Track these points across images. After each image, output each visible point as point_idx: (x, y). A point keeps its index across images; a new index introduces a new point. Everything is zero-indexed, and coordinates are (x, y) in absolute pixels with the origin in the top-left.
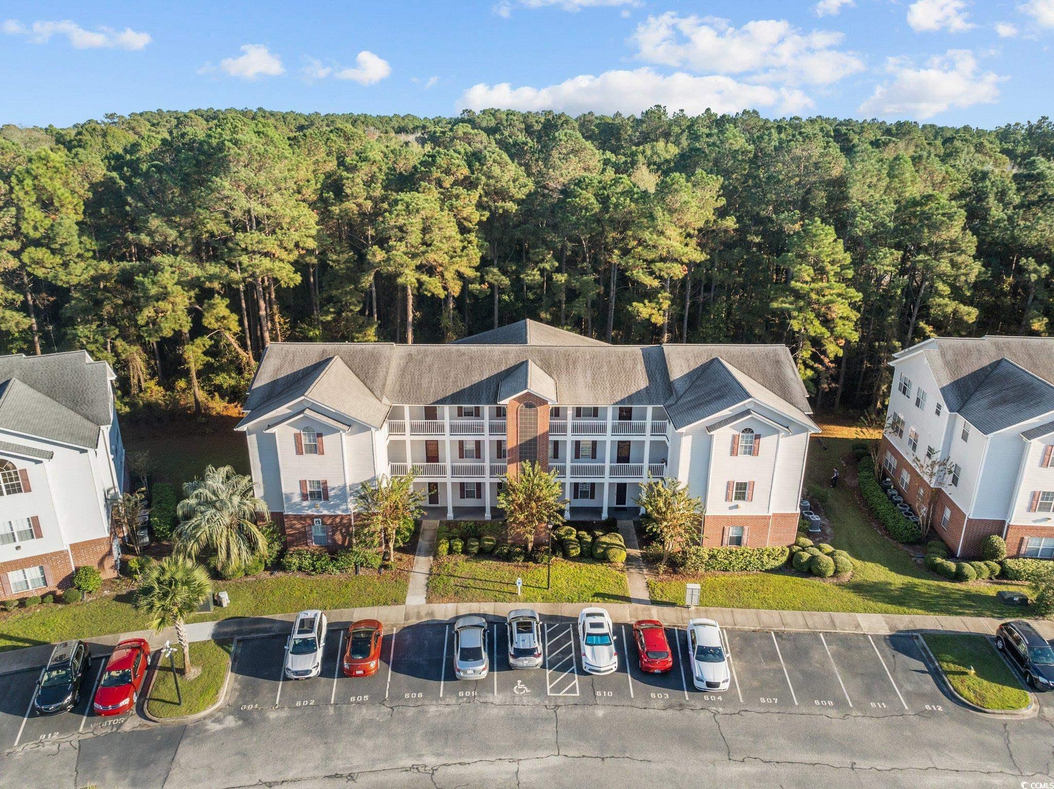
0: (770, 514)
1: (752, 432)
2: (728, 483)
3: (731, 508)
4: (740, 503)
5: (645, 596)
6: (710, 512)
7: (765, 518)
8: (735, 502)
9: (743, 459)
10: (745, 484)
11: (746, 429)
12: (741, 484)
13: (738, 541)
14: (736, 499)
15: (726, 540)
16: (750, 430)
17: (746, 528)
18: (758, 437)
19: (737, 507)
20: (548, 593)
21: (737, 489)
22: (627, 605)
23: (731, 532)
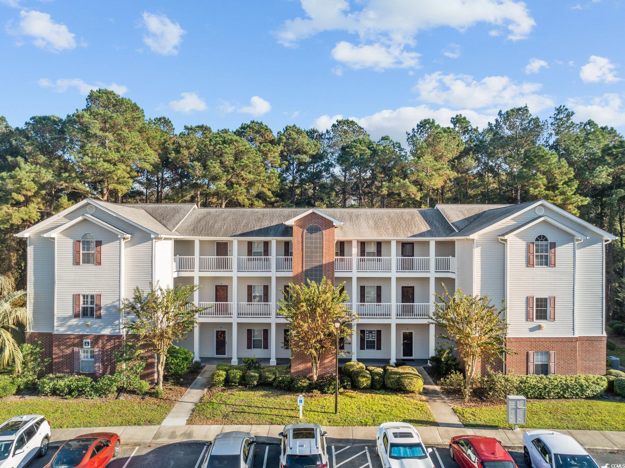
0: (577, 335)
1: (546, 240)
2: (528, 299)
3: (532, 330)
4: (543, 323)
5: (455, 420)
6: (511, 333)
7: (570, 340)
8: (537, 322)
9: (540, 271)
10: (546, 300)
11: (540, 237)
12: (541, 299)
13: (544, 369)
14: (537, 318)
15: (531, 368)
16: (544, 237)
17: (552, 353)
18: (553, 245)
19: (539, 327)
20: (337, 417)
21: (537, 306)
22: (434, 428)
23: (537, 359)
